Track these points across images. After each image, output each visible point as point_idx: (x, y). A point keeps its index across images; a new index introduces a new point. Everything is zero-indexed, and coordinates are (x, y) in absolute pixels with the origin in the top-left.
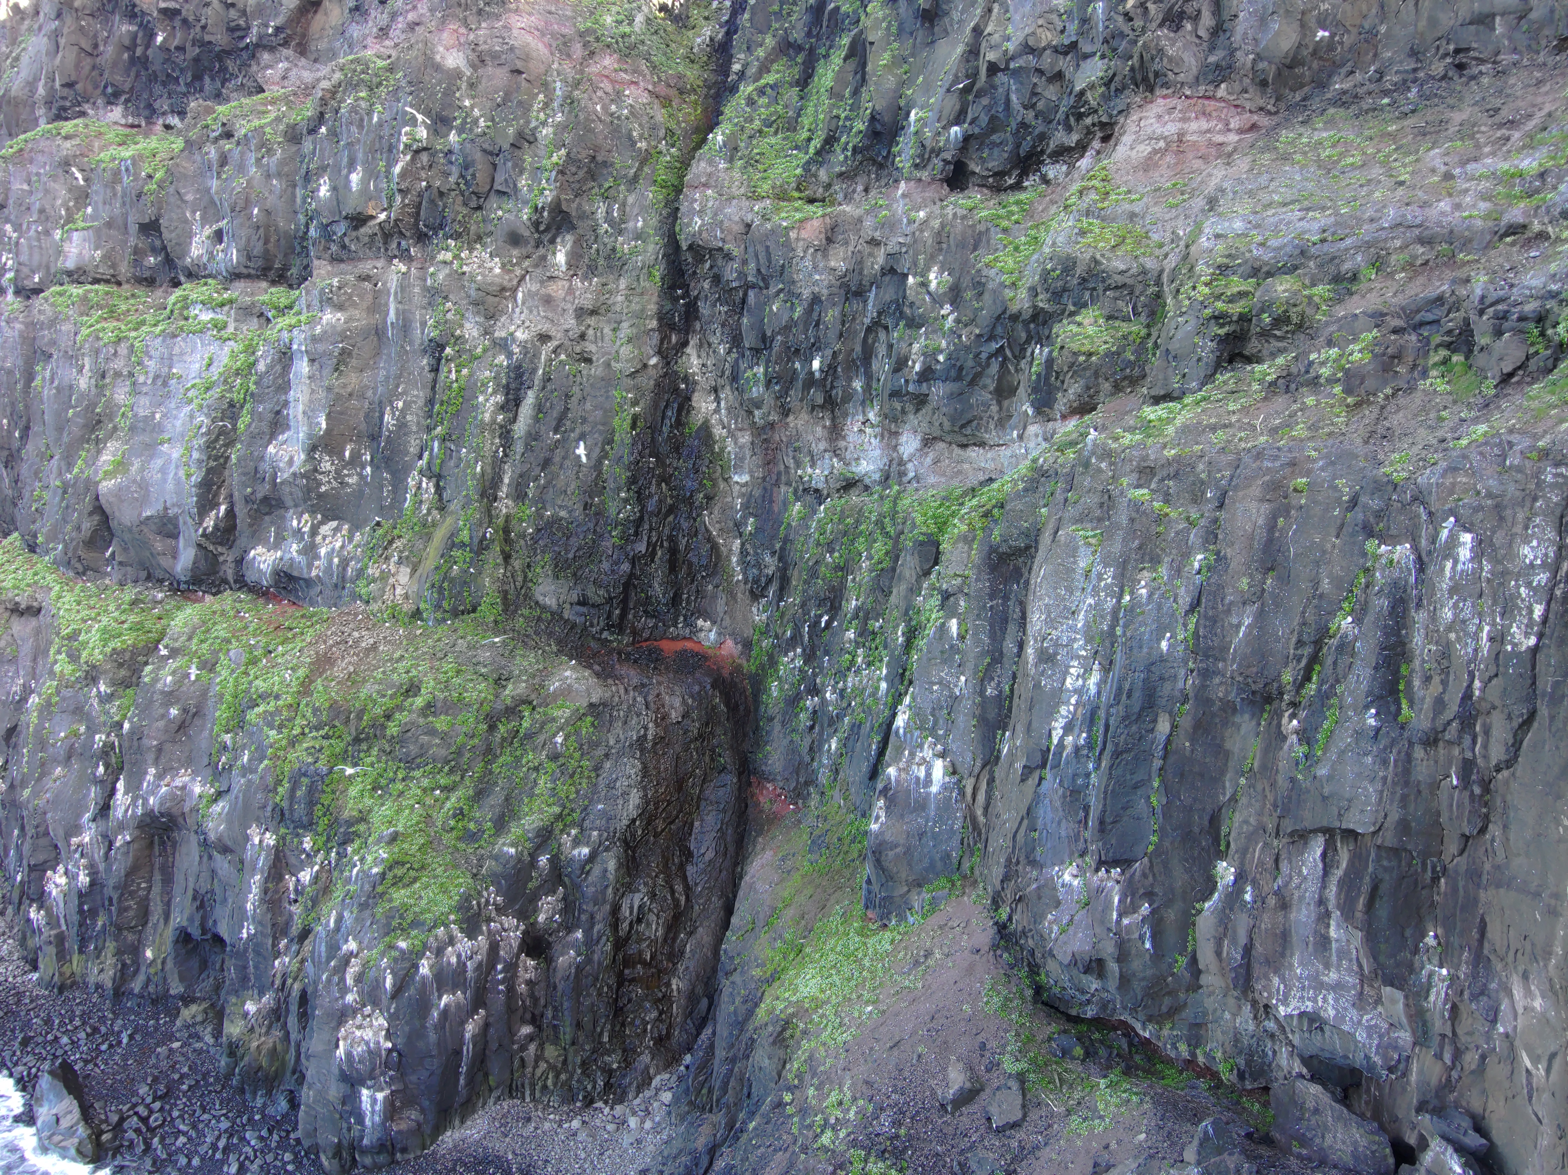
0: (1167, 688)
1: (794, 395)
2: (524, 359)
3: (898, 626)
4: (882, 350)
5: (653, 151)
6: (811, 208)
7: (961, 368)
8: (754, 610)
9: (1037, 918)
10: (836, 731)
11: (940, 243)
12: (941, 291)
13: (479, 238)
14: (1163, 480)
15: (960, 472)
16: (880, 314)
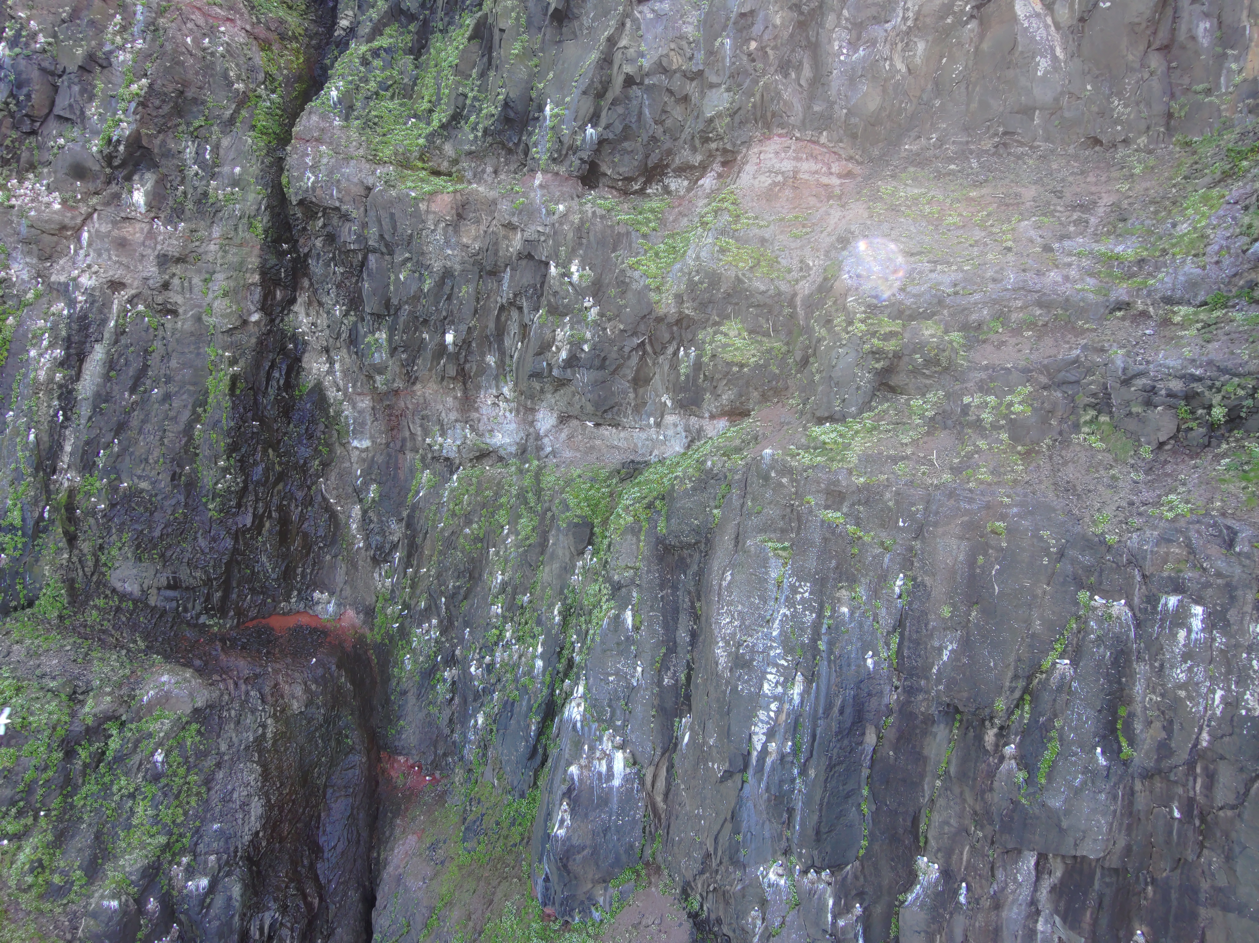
0: (873, 703)
1: (421, 366)
2: (90, 309)
3: (551, 606)
4: (514, 328)
5: (251, 94)
6: (439, 181)
7: (605, 359)
8: (376, 575)
9: (741, 914)
10: (482, 705)
11: (580, 238)
12: (584, 285)
13: (32, 167)
14: (853, 504)
15: (592, 448)
16: (515, 295)
